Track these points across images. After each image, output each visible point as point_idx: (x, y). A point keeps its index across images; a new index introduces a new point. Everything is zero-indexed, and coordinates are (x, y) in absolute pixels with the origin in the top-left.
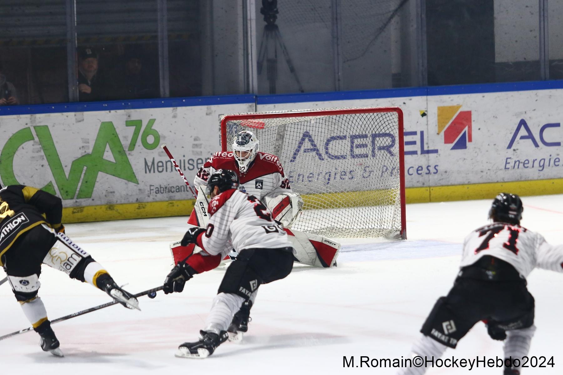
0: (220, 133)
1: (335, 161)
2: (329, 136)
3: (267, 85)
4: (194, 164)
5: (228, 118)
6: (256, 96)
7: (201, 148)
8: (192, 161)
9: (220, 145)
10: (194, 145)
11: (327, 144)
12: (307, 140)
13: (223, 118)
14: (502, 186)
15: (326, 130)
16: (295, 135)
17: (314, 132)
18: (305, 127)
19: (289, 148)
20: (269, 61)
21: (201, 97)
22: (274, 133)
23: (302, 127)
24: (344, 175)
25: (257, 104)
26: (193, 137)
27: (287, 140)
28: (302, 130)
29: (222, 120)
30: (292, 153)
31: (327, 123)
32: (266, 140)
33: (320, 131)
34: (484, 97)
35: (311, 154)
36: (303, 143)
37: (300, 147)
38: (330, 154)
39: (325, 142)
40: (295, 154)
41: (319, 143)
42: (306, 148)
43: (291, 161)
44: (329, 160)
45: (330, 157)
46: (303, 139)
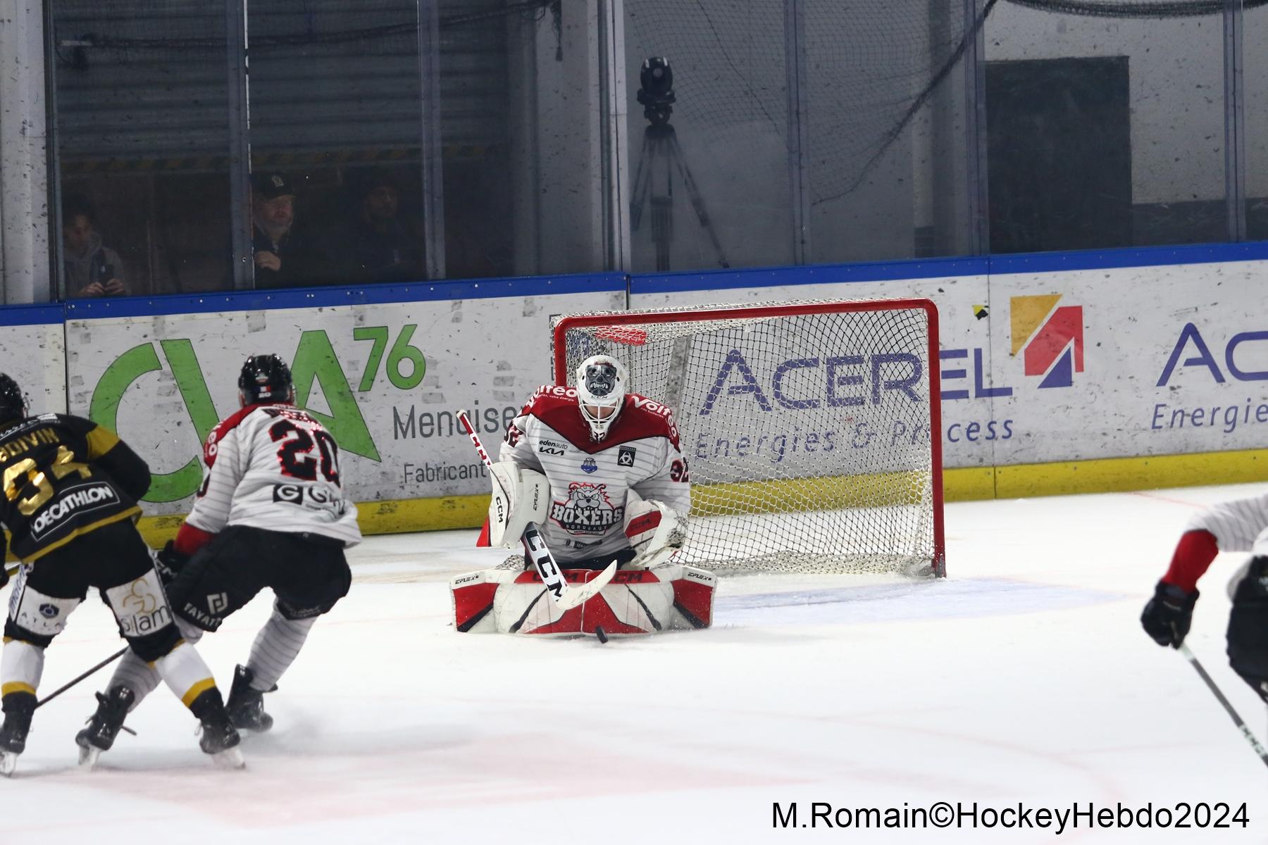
0: (552, 354)
1: (794, 412)
2: (782, 361)
3: (650, 252)
4: (497, 420)
5: (569, 323)
6: (628, 276)
7: (512, 385)
8: (494, 414)
9: (553, 379)
10: (497, 378)
11: (778, 377)
12: (735, 368)
13: (558, 321)
14: (1146, 463)
15: (777, 348)
16: (710, 357)
17: (750, 351)
18: (732, 341)
19: (699, 386)
20: (655, 201)
21: (512, 278)
22: (666, 352)
23: (726, 340)
24: (814, 442)
25: (631, 293)
26: (496, 363)
27: (694, 369)
28: (725, 348)
29: (555, 326)
30: (704, 396)
31: (778, 333)
32: (650, 368)
33: (763, 348)
34: (1108, 276)
35: (744, 397)
36: (727, 374)
37: (720, 383)
38: (783, 398)
39: (773, 374)
40: (710, 398)
41: (760, 375)
42: (733, 384)
43: (702, 413)
44: (782, 409)
45: (783, 405)
46: (727, 367)
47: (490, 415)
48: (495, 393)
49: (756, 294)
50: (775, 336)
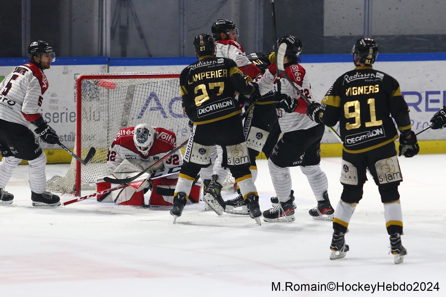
0: (75, 91)
1: (178, 119)
2: (173, 97)
3: (118, 49)
4: (50, 118)
5: (83, 77)
6: (109, 59)
7: (57, 103)
8: (49, 115)
9: (75, 101)
10: (51, 100)
11: (171, 104)
12: (153, 99)
13: (78, 77)
14: (326, 146)
15: (171, 91)
16: (143, 94)
17: (160, 92)
18: (153, 88)
19: (138, 106)
20: (122, 27)
21: (59, 57)
22: (124, 92)
23: (150, 87)
24: (186, 132)
25: (110, 66)
26: (50, 94)
27: (136, 99)
28: (149, 90)
29: (77, 78)
30: (140, 110)
31: (172, 85)
32: (117, 98)
33: (166, 91)
34: (312, 66)
35: (157, 112)
36: (150, 101)
37: (147, 105)
38: (173, 113)
39: (169, 102)
40: (143, 111)
41: (164, 102)
42: (152, 106)
43: (139, 117)
44: (173, 118)
45: (173, 116)
46: (150, 98)
47: (48, 116)
48: (50, 106)
49: (163, 69)
50: (171, 86)
